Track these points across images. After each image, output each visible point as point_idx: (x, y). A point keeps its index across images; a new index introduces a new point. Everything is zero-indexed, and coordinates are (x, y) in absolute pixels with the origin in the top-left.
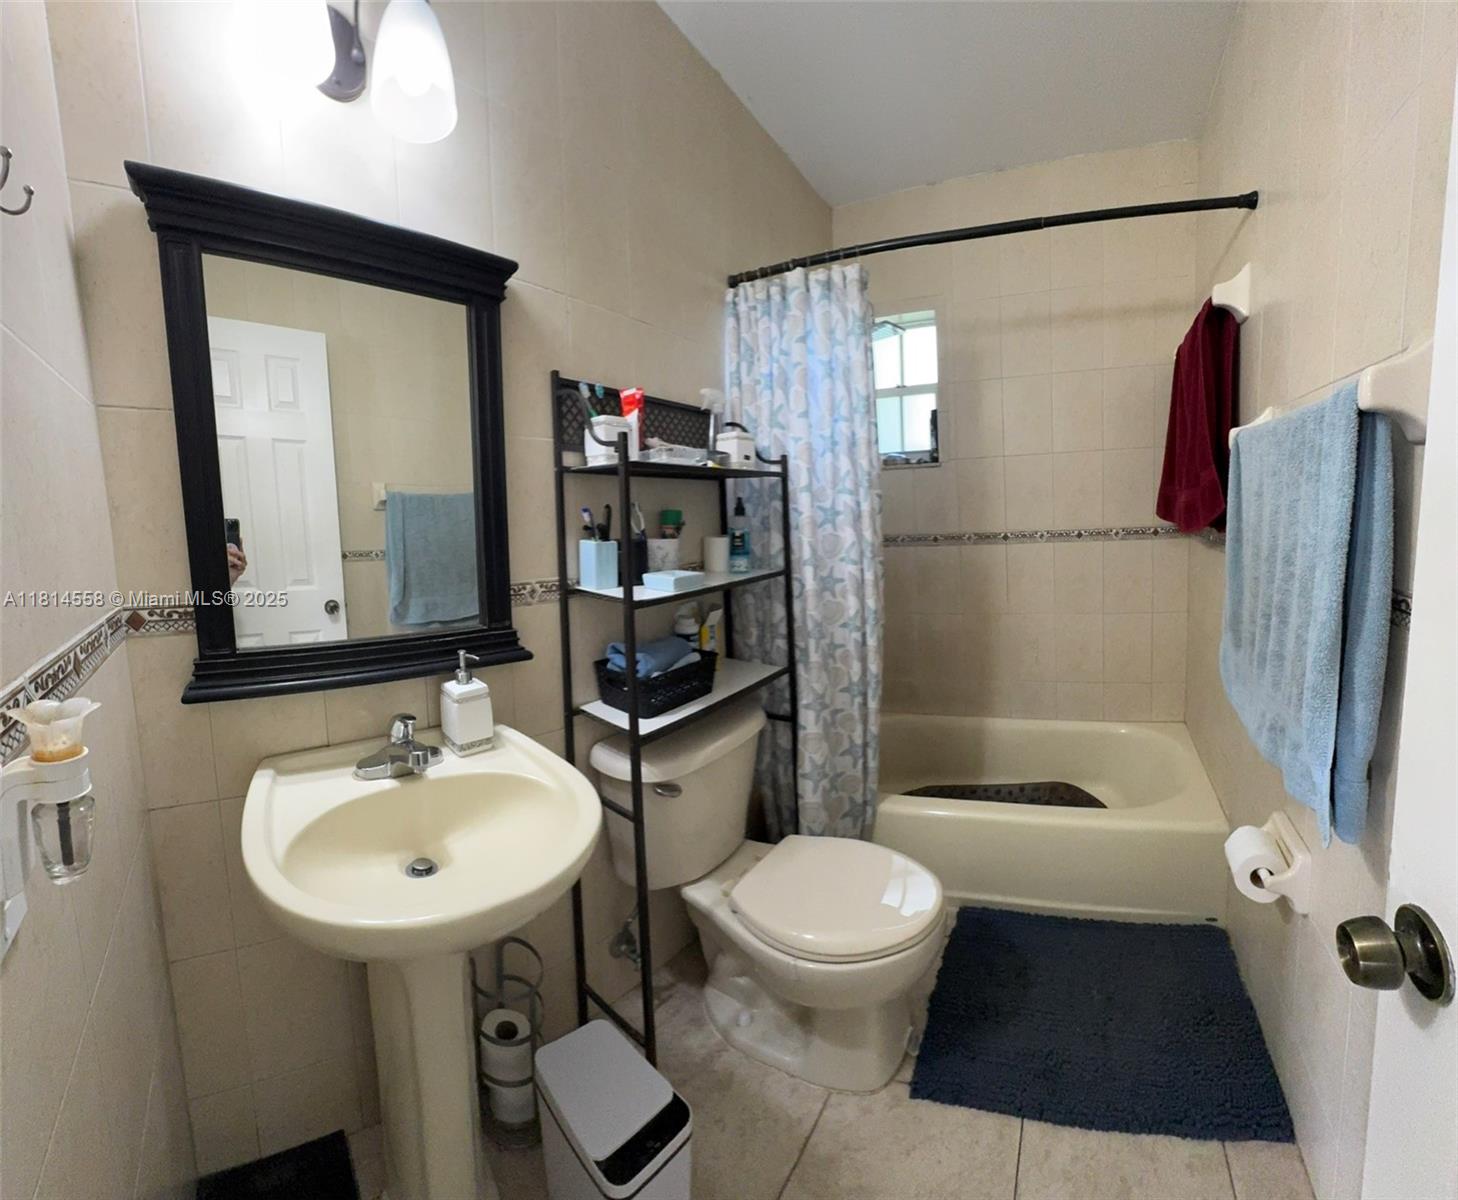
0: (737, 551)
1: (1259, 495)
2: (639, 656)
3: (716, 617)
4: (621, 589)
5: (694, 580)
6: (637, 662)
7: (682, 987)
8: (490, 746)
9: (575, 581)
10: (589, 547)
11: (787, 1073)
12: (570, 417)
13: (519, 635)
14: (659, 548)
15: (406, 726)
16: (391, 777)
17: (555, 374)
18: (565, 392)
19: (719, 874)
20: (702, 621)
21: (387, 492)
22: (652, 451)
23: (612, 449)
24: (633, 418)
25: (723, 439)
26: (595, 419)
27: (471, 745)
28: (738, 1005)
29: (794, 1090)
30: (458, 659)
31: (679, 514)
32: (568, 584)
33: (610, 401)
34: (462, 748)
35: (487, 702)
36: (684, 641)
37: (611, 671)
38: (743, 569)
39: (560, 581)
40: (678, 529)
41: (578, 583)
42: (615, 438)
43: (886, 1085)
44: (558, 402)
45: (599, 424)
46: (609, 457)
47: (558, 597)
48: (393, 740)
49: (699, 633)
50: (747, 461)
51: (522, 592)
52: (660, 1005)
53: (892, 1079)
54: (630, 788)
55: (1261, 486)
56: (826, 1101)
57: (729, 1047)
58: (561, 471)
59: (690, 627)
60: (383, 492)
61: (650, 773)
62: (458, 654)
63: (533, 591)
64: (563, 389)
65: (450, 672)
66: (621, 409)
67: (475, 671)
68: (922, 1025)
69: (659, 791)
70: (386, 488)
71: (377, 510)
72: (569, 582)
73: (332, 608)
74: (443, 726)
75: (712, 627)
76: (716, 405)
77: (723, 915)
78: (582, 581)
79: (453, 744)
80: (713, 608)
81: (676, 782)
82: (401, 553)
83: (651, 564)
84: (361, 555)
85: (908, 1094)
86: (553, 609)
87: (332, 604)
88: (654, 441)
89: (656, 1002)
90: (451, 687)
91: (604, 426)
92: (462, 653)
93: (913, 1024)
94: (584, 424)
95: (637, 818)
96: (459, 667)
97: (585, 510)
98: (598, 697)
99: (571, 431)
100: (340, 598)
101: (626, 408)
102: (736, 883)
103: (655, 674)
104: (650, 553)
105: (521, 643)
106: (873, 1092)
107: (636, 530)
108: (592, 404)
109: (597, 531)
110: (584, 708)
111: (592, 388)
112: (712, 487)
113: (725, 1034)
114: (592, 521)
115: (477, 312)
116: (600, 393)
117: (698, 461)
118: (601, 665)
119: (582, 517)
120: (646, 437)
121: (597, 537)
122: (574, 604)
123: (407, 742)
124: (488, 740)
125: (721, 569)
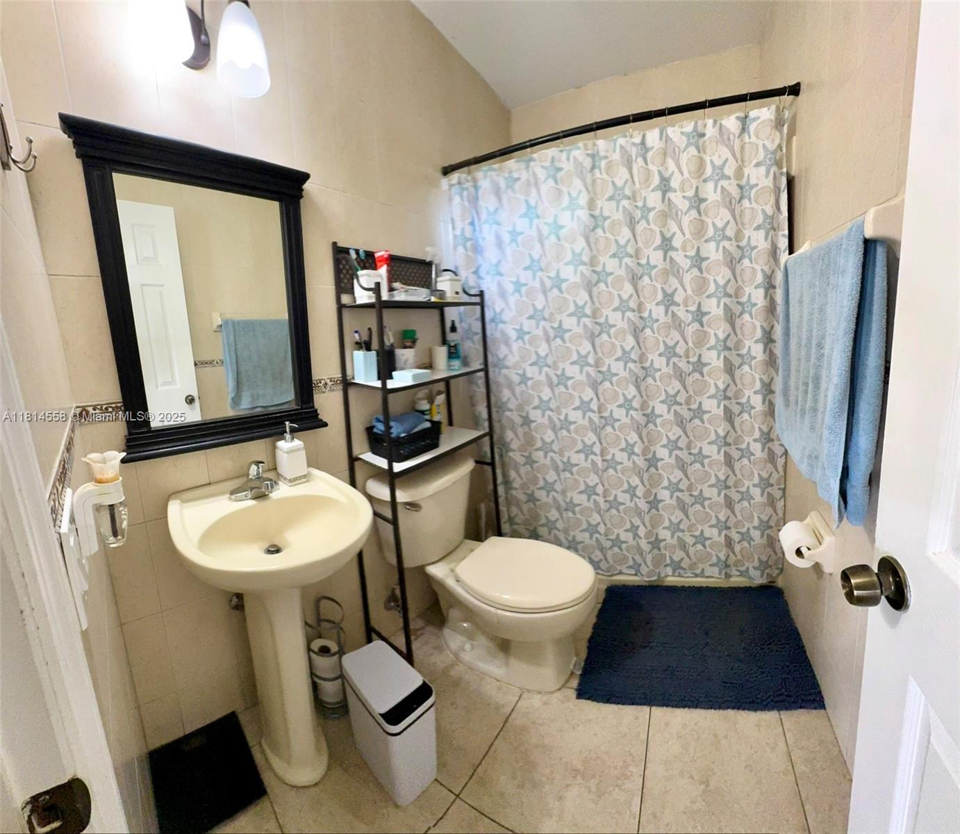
0: (453, 356)
1: (801, 302)
2: (392, 424)
3: (441, 399)
4: (380, 382)
5: (425, 375)
6: (391, 428)
7: (430, 629)
8: (305, 480)
9: (351, 377)
10: (359, 355)
11: (496, 679)
12: (344, 271)
13: (319, 412)
14: (403, 355)
15: (259, 468)
16: (251, 499)
17: (335, 244)
18: (341, 256)
19: (448, 558)
20: (431, 401)
21: (222, 320)
22: (395, 292)
23: (371, 293)
24: (383, 270)
25: (441, 281)
26: (360, 273)
27: (296, 479)
28: (464, 639)
29: (499, 688)
30: (285, 427)
31: (414, 332)
32: (347, 380)
33: (369, 261)
34: (290, 481)
35: (303, 453)
36: (420, 414)
37: (376, 433)
38: (456, 367)
39: (342, 377)
40: (414, 342)
41: (353, 378)
42: (373, 286)
43: (559, 689)
44: (337, 262)
45: (363, 276)
46: (370, 297)
47: (342, 387)
48: (251, 477)
49: (430, 410)
50: (457, 296)
51: (319, 385)
52: (415, 639)
53: (564, 686)
54: (389, 505)
55: (802, 296)
56: (521, 696)
57: (458, 663)
58: (341, 307)
59: (425, 406)
60: (219, 319)
61: (401, 496)
62: (285, 424)
63: (326, 384)
64: (340, 253)
65: (281, 435)
66: (376, 265)
67: (295, 434)
68: (584, 655)
69: (408, 507)
70: (221, 316)
71: (215, 331)
72: (348, 378)
73: (190, 400)
74: (278, 469)
75: (438, 405)
76: (436, 258)
77: (451, 583)
78: (356, 377)
79: (285, 479)
80: (439, 393)
81: (417, 502)
82: (234, 361)
83: (398, 365)
84: (206, 363)
85: (575, 696)
86: (338, 395)
87: (190, 398)
88: (396, 285)
89: (413, 638)
90: (281, 444)
91: (366, 278)
92: (287, 423)
93: (577, 655)
94: (353, 276)
95: (395, 522)
96: (286, 432)
97: (356, 332)
98: (369, 450)
99: (345, 281)
100: (195, 394)
101: (379, 264)
102: (458, 564)
103: (403, 435)
104: (397, 358)
105: (320, 417)
106: (552, 693)
107: (387, 343)
108: (357, 261)
109: (363, 345)
110: (361, 456)
111: (357, 252)
112: (435, 313)
113: (456, 655)
114: (360, 339)
115: (286, 206)
116: (362, 255)
117: (425, 298)
118: (369, 430)
119: (354, 337)
120: (392, 282)
121: (364, 349)
122: (352, 393)
123: (259, 478)
124: (305, 476)
125: (443, 368)
